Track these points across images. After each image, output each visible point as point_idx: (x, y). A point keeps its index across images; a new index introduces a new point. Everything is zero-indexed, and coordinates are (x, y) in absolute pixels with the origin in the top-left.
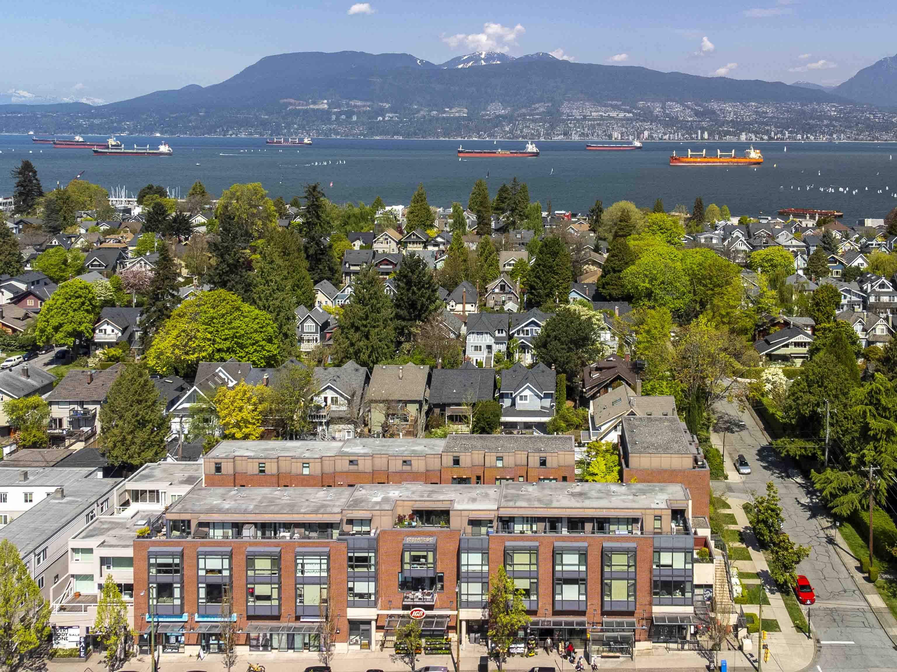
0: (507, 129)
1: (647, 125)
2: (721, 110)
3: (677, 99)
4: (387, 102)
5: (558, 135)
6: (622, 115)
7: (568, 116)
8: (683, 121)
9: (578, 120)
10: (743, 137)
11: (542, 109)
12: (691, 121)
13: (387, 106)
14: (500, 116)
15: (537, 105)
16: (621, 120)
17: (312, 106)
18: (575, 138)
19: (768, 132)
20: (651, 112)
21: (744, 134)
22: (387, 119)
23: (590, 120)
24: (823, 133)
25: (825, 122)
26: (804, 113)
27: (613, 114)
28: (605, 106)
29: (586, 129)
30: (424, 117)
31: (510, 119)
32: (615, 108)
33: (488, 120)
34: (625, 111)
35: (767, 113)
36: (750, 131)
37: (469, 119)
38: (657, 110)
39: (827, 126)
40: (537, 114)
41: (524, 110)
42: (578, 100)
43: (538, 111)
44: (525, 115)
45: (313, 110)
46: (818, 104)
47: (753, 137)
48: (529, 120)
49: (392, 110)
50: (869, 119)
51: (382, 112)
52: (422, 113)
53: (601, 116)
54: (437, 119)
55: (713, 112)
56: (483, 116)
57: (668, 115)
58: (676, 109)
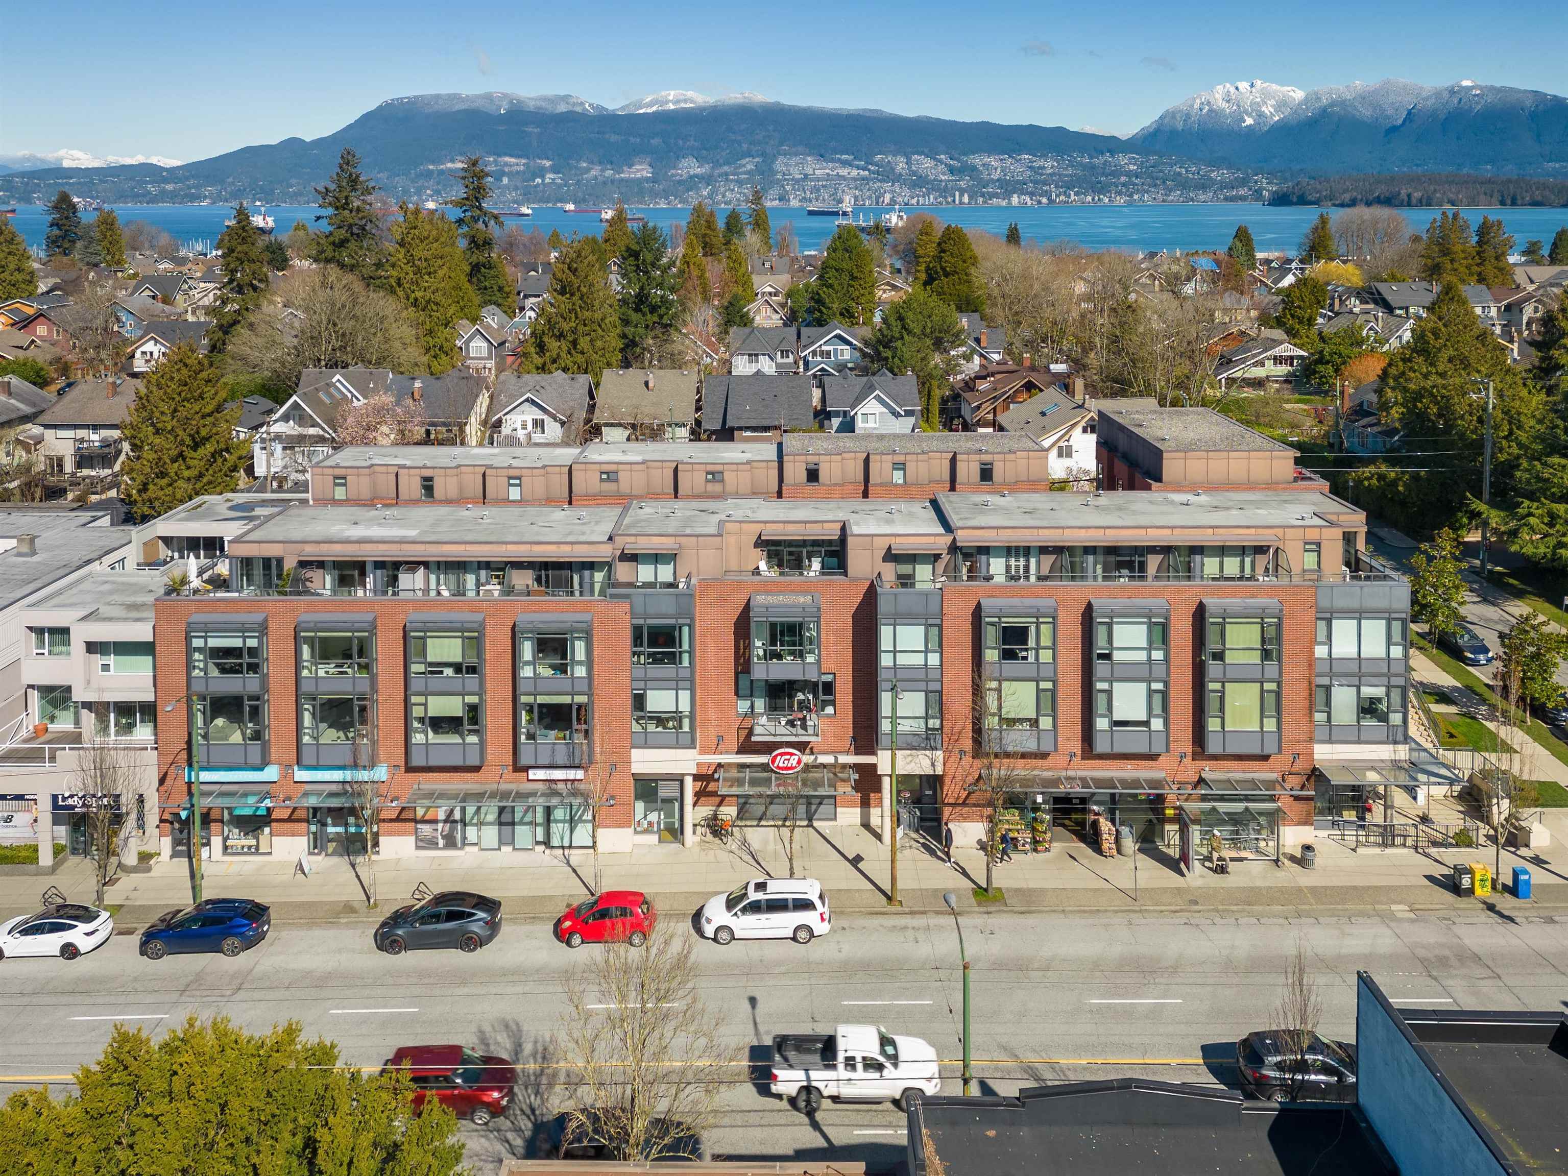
0: (705, 193)
1: (887, 186)
2: (984, 165)
3: (926, 151)
4: (548, 159)
5: (772, 200)
6: (855, 173)
7: (784, 174)
8: (935, 180)
9: (797, 181)
10: (1015, 200)
11: (749, 167)
12: (945, 181)
13: (548, 164)
14: (696, 176)
15: (744, 162)
16: (855, 179)
17: (449, 165)
18: (794, 203)
19: (1047, 194)
20: (893, 169)
21: (1015, 196)
22: (547, 181)
23: (811, 180)
24: (1120, 193)
25: (1123, 179)
26: (1093, 167)
27: (844, 172)
28: (833, 161)
29: (808, 193)
30: (596, 178)
31: (708, 180)
32: (845, 163)
33: (679, 182)
34: (858, 168)
35: (1044, 168)
36: (1023, 192)
37: (654, 180)
38: (901, 165)
39: (1124, 185)
40: (745, 173)
41: (726, 168)
42: (796, 155)
43: (744, 169)
44: (727, 174)
45: (450, 169)
46: (1112, 156)
47: (1028, 199)
48: (732, 180)
49: (555, 170)
50: (1180, 174)
51: (541, 171)
52: (593, 173)
53: (828, 174)
54: (613, 181)
55: (974, 168)
56: (673, 175)
57: (914, 173)
58: (924, 164)
